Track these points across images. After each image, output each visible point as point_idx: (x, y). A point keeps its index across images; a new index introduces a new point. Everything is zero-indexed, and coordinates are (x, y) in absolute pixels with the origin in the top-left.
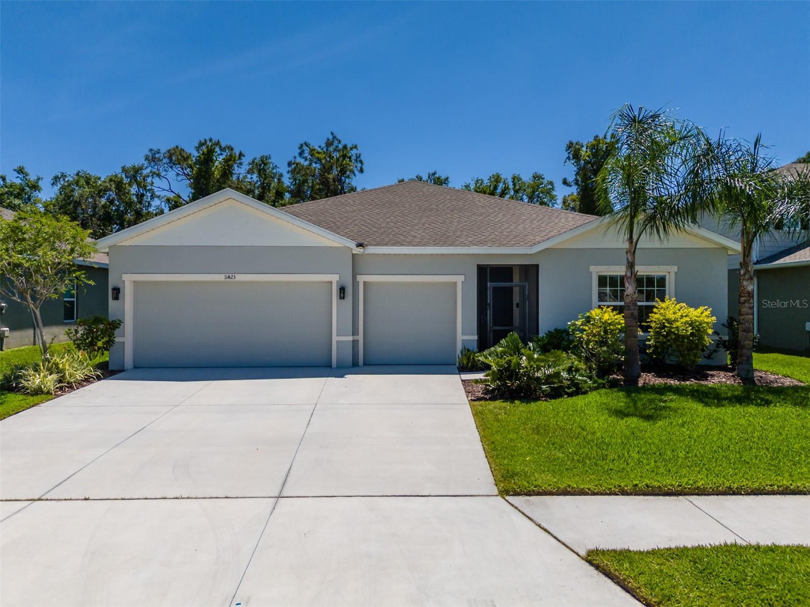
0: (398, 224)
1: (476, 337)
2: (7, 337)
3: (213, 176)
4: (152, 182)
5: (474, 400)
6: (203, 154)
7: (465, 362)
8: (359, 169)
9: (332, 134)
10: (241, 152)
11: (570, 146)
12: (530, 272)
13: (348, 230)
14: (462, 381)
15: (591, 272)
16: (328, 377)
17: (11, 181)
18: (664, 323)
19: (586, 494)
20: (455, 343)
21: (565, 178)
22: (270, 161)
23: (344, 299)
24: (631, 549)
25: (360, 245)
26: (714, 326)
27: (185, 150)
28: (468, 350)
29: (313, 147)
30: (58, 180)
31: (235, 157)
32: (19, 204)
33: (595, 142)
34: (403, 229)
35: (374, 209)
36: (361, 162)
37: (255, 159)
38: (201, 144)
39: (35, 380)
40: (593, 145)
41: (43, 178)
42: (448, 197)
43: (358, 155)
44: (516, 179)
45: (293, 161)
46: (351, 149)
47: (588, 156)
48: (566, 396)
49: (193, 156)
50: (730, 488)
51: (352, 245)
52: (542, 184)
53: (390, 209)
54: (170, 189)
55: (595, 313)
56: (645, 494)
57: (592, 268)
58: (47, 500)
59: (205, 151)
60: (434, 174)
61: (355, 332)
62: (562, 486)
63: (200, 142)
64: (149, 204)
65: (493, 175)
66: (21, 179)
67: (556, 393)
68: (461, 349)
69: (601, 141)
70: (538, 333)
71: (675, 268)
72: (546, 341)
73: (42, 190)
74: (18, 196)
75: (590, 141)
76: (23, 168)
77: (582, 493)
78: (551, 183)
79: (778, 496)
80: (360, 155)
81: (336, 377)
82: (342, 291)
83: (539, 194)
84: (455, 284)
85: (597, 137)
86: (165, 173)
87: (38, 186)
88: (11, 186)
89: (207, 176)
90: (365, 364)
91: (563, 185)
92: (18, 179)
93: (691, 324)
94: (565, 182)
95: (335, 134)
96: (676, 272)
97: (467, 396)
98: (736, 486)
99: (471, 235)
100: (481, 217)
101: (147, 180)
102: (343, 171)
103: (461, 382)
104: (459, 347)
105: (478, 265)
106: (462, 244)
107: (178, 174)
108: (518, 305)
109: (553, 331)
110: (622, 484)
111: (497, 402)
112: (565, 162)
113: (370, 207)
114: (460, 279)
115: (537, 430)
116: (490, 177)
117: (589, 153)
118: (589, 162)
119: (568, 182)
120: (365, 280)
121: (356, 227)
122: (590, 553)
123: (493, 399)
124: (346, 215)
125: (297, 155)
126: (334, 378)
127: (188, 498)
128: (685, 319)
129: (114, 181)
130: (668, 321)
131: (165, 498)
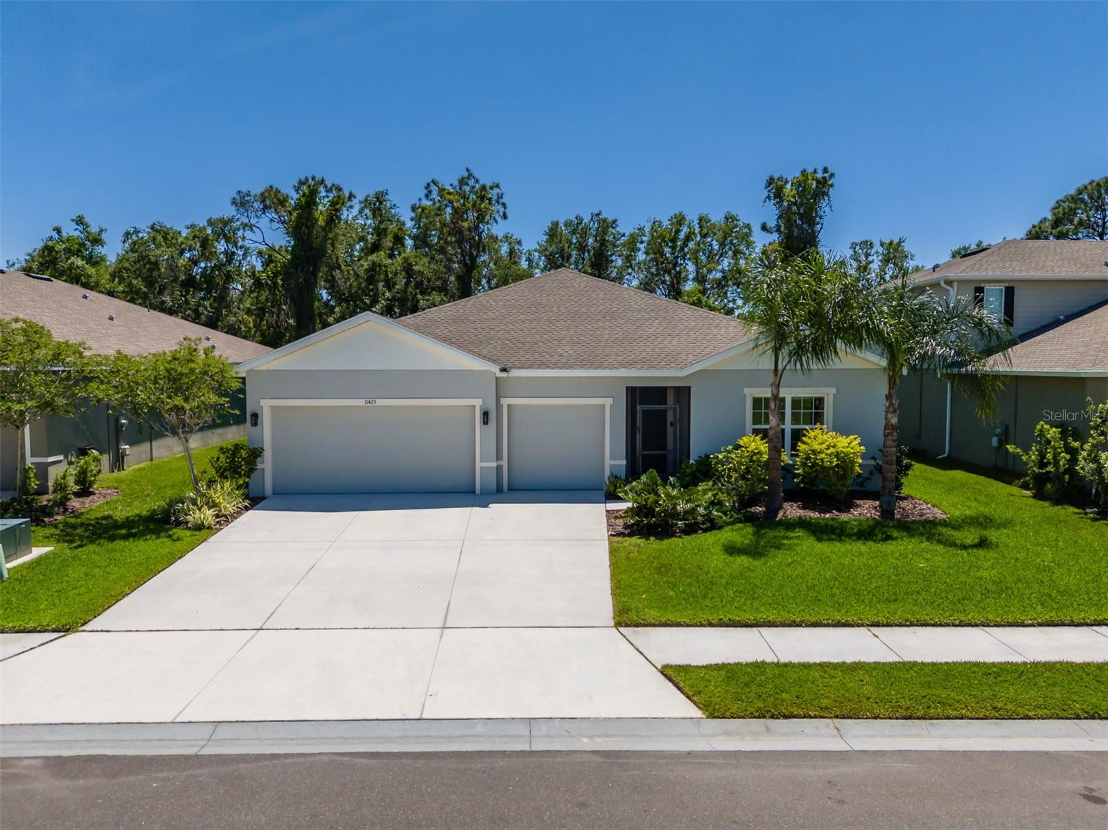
0: (545, 336)
1: (624, 462)
2: (128, 455)
3: (317, 224)
4: (243, 236)
5: (613, 536)
6: (304, 195)
7: (612, 489)
8: (502, 214)
9: (468, 170)
10: (351, 192)
11: (771, 181)
12: (683, 393)
13: (491, 346)
14: (607, 511)
15: (745, 395)
16: (473, 506)
17: (68, 234)
18: (809, 454)
19: (682, 626)
20: (603, 468)
21: (765, 223)
22: (387, 197)
23: (487, 424)
24: (692, 665)
25: (504, 370)
26: (863, 456)
27: (282, 192)
28: (616, 477)
29: (443, 185)
30: (129, 236)
31: (344, 199)
32: (83, 265)
33: (801, 178)
34: (549, 344)
35: (519, 314)
36: (504, 205)
37: (368, 196)
38: (301, 183)
39: (195, 516)
40: (799, 181)
41: (106, 230)
42: (602, 295)
43: (500, 195)
44: (703, 220)
45: (418, 205)
46: (492, 188)
47: (794, 197)
48: (701, 531)
49: (292, 199)
50: (794, 622)
51: (495, 369)
52: (736, 226)
53: (537, 314)
54: (264, 241)
55: (744, 441)
56: (727, 626)
57: (746, 390)
58: (267, 629)
59: (307, 191)
60: (598, 214)
61: (499, 457)
62: (663, 620)
63: (300, 180)
64: (240, 263)
65: (675, 215)
66: (80, 231)
67: (691, 529)
68: (609, 475)
69: (810, 177)
70: (689, 457)
71: (834, 390)
72: (694, 469)
73: (105, 243)
74: (78, 253)
75: (796, 176)
76: (83, 217)
77: (679, 625)
78: (748, 226)
79: (831, 628)
80: (502, 194)
81: (480, 507)
82: (486, 415)
83: (732, 240)
84: (603, 406)
85: (805, 171)
86: (257, 220)
87: (101, 239)
88: (68, 240)
89: (309, 223)
90: (510, 489)
91: (762, 232)
92: (76, 231)
93: (837, 455)
94: (764, 228)
95: (473, 171)
96: (834, 395)
97: (608, 531)
98: (799, 620)
99: (621, 354)
100: (635, 327)
101: (237, 234)
102: (481, 218)
103: (605, 513)
104: (607, 473)
105: (627, 388)
106: (611, 367)
107: (272, 220)
108: (672, 424)
109: (703, 457)
110: (710, 618)
111: (634, 538)
112: (764, 202)
113: (514, 311)
114: (608, 402)
115: (659, 570)
116: (672, 217)
117: (794, 192)
118: (795, 203)
119: (769, 228)
120: (510, 403)
121: (499, 342)
122: (666, 667)
123: (630, 535)
124: (488, 324)
125: (423, 196)
126: (478, 508)
127: (374, 628)
128: (832, 450)
129: (199, 238)
130: (814, 452)
131: (357, 628)
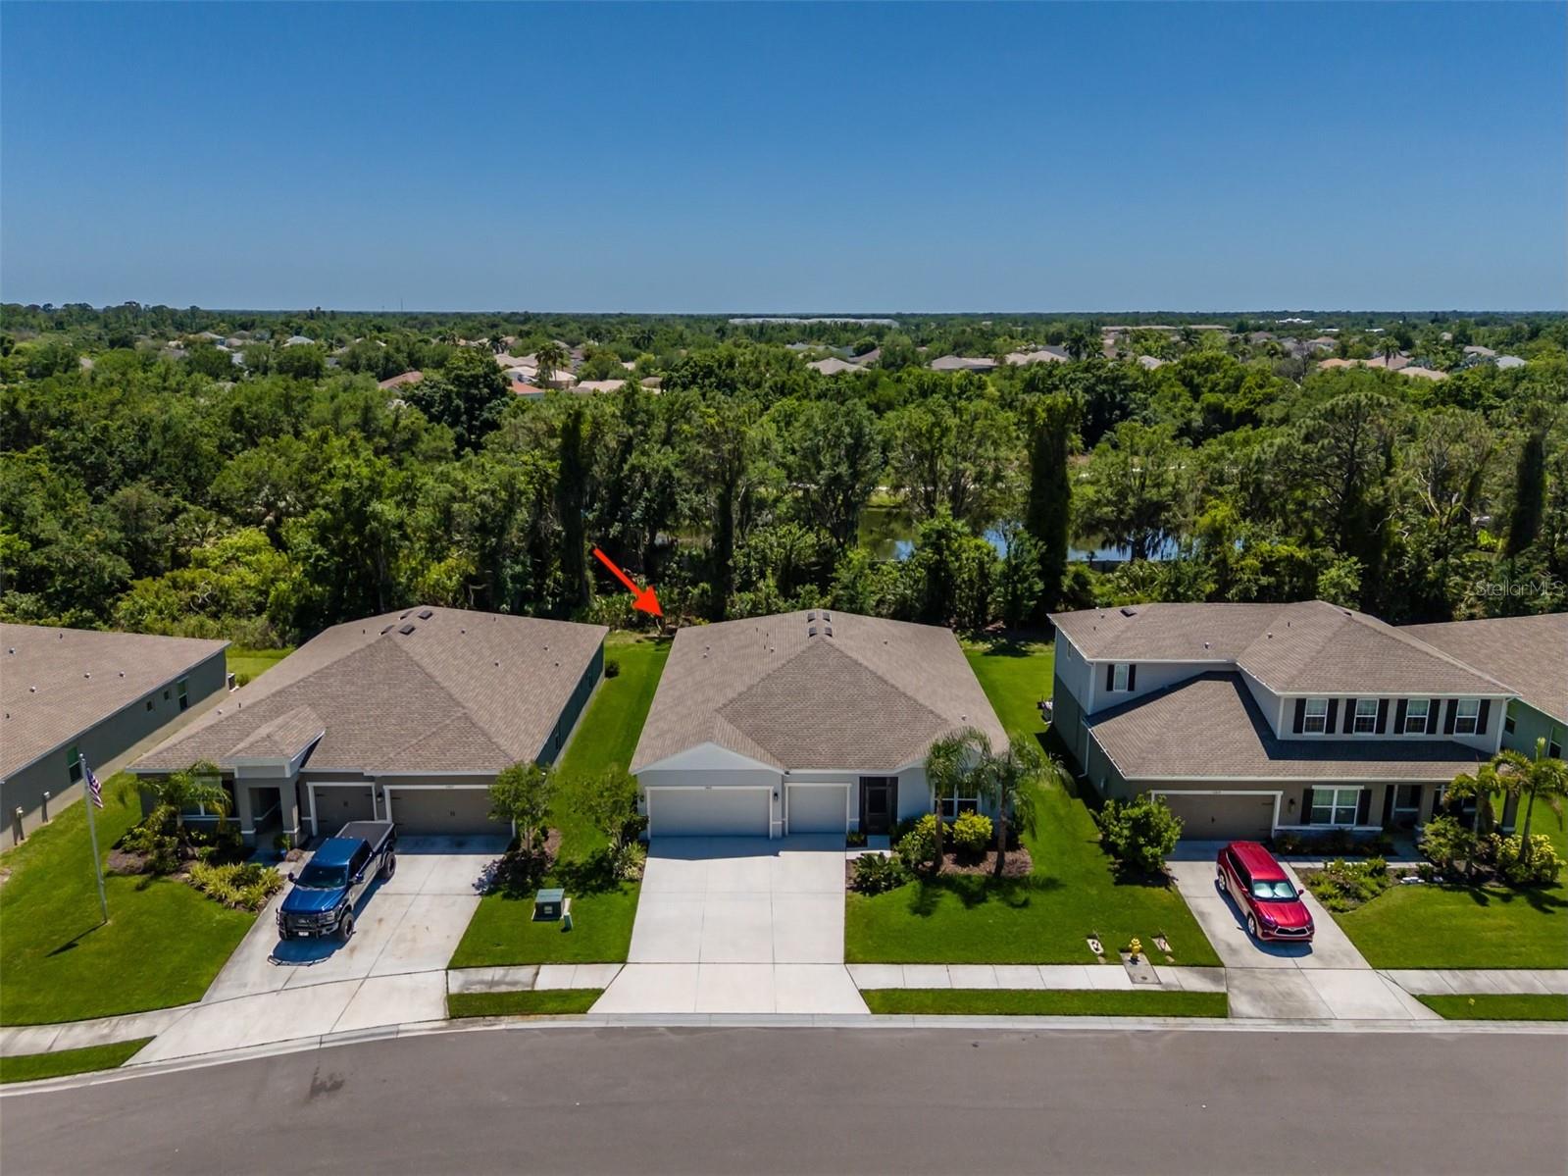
1: (858, 820)
13: (777, 743)
14: (846, 860)
16: (770, 854)
23: (777, 798)
28: (853, 835)
34: (813, 740)
35: (792, 703)
42: (848, 677)
53: (804, 703)
61: (783, 817)
70: (898, 818)
82: (776, 795)
84: (845, 788)
90: (789, 833)
93: (975, 834)
97: (846, 883)
100: (867, 719)
104: (848, 829)
105: (860, 779)
106: (851, 767)
109: (906, 818)
111: (858, 894)
113: (789, 698)
114: (849, 785)
120: (790, 788)
121: (782, 738)
123: (856, 890)
124: (774, 714)
126: (773, 857)
128: (973, 830)
